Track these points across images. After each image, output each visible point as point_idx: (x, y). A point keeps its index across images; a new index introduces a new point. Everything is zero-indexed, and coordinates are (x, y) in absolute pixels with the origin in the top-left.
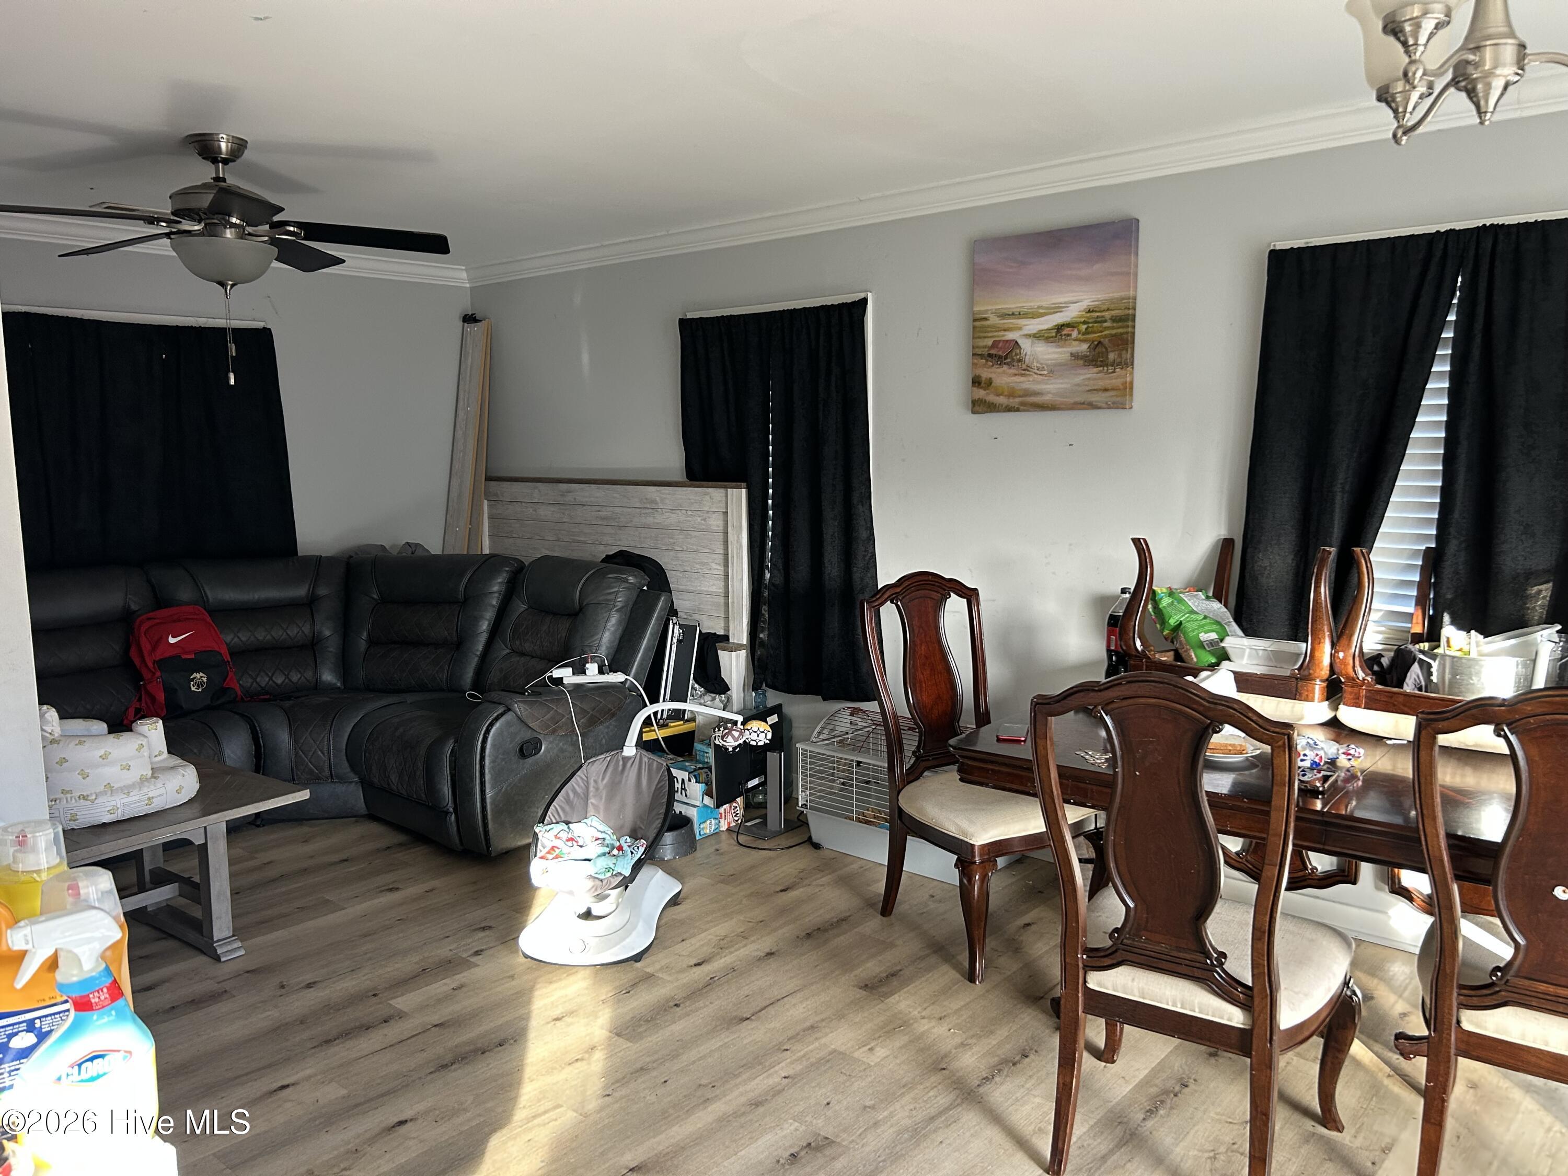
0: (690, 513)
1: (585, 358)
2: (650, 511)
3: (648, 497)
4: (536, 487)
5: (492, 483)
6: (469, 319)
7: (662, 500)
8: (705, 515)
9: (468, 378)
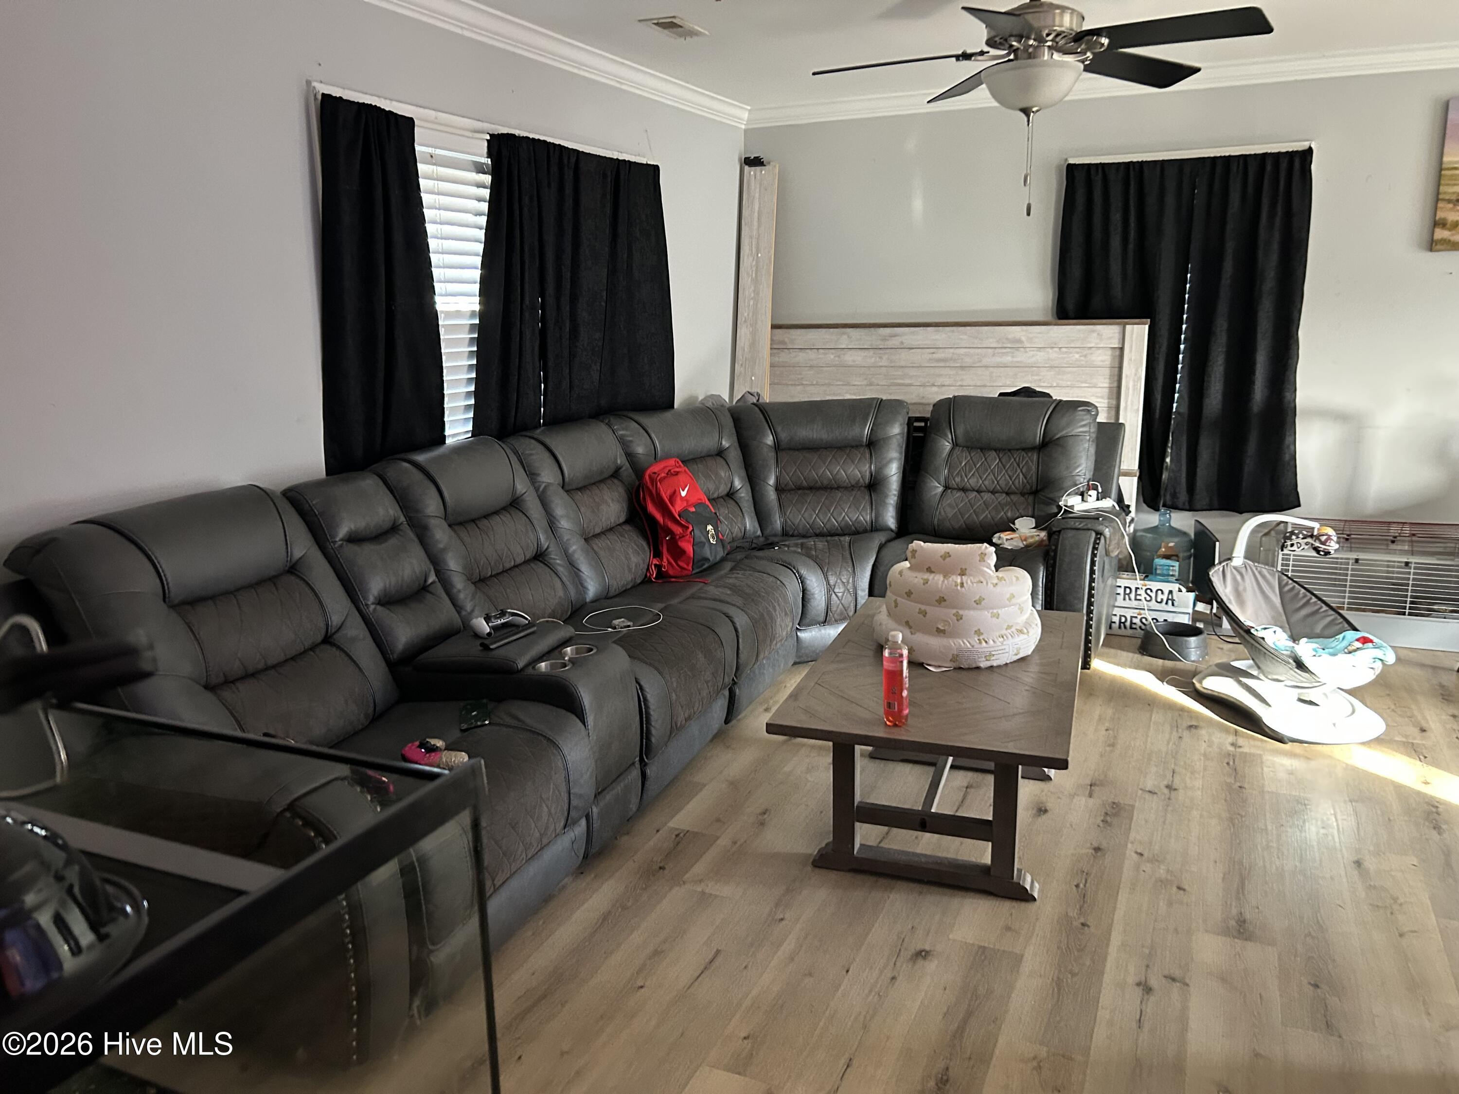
0: (1064, 350)
1: (918, 205)
2: (1009, 350)
3: (1010, 337)
4: (844, 333)
5: (779, 330)
6: (754, 162)
7: (1030, 340)
8: (1086, 352)
9: (755, 223)
